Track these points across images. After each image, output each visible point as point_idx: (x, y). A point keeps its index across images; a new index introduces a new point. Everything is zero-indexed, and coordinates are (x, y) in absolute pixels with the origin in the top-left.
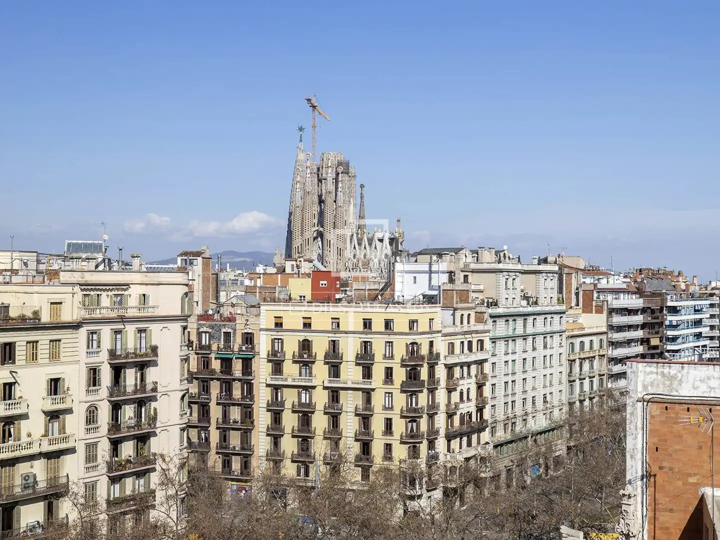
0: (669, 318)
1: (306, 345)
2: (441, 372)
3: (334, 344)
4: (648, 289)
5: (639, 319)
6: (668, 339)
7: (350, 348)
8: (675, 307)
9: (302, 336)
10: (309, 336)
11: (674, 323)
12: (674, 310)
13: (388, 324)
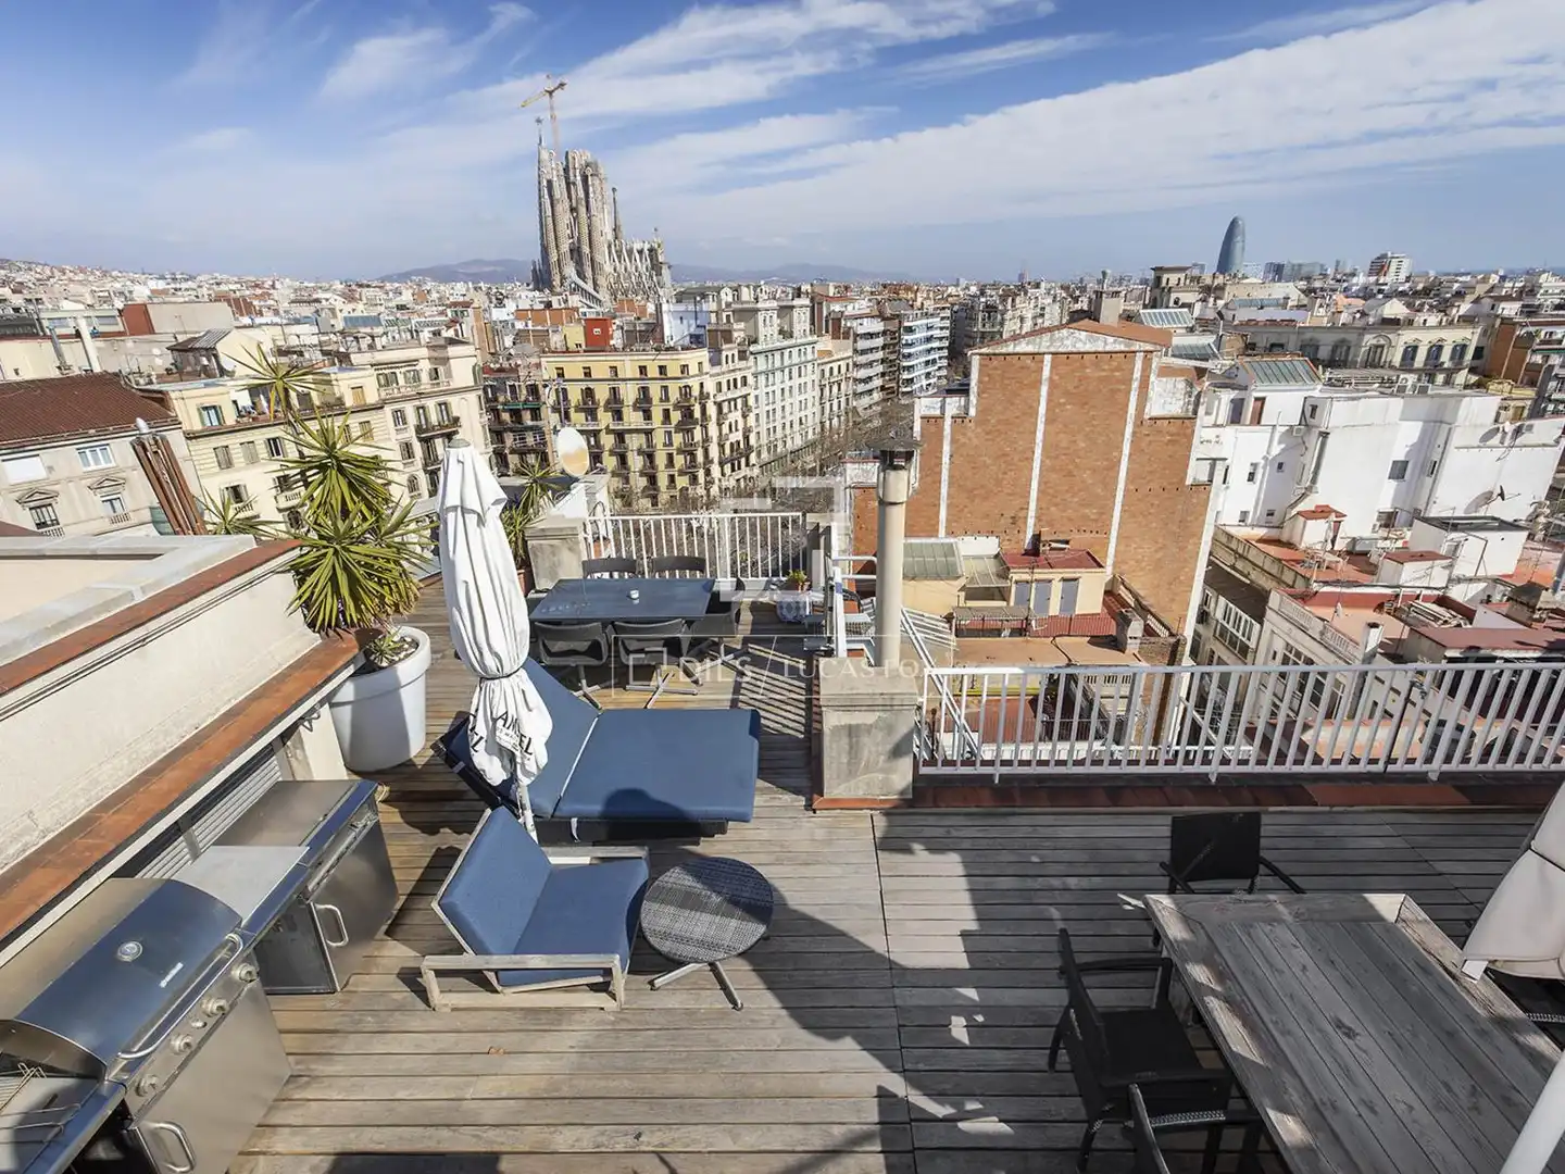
0: (906, 337)
1: (589, 393)
2: (712, 410)
3: (614, 391)
4: (888, 312)
5: (879, 342)
6: (904, 356)
7: (629, 393)
8: (910, 327)
9: (584, 385)
10: (591, 385)
11: (910, 342)
12: (910, 330)
13: (662, 369)
